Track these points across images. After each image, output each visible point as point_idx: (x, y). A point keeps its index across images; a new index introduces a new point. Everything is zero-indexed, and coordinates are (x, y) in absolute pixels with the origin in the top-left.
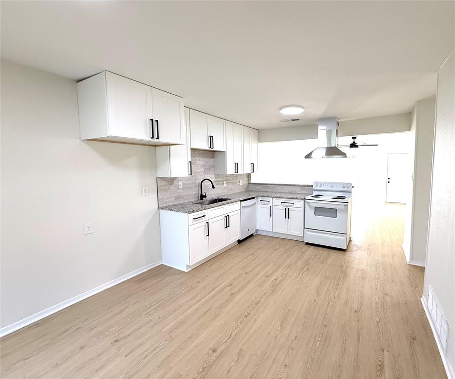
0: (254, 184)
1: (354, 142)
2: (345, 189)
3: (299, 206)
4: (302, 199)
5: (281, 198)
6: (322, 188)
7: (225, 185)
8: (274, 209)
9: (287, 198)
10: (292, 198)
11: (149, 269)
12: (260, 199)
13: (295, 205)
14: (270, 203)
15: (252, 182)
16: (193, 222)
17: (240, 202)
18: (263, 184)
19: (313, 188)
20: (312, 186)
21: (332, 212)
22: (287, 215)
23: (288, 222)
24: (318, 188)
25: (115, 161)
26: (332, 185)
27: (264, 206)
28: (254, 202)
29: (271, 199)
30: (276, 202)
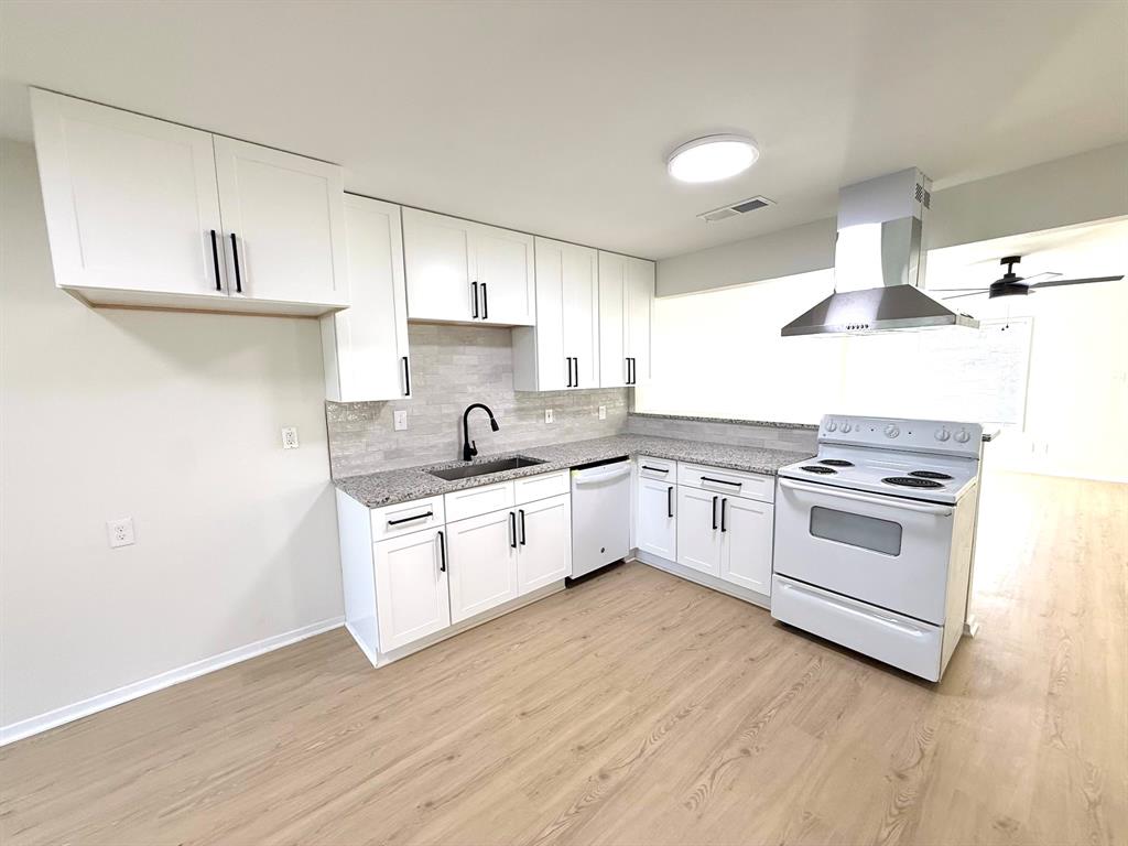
0: (643, 415)
1: (1010, 275)
2: (951, 446)
3: (761, 496)
4: (767, 473)
5: (701, 463)
6: (850, 437)
7: (549, 420)
8: (681, 495)
9: (718, 466)
10: (735, 468)
11: (305, 637)
12: (643, 461)
13: (744, 491)
14: (671, 478)
15: (637, 411)
16: (387, 531)
17: (566, 471)
18: (665, 417)
19: (820, 436)
20: (816, 428)
21: (885, 536)
22: (720, 522)
23: (723, 539)
24: (837, 436)
25: (193, 360)
26: (894, 426)
27: (652, 483)
28: (621, 471)
29: (671, 466)
30: (687, 476)
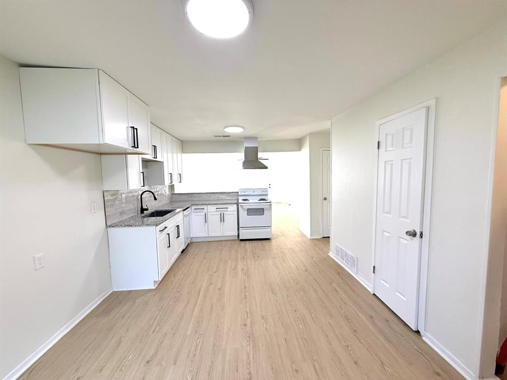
0: (179, 194)
2: (264, 193)
3: (233, 210)
4: (235, 203)
5: (216, 204)
6: (246, 194)
8: (209, 215)
9: (221, 204)
10: (226, 204)
12: (193, 207)
13: (228, 210)
14: (205, 210)
15: (176, 192)
17: (182, 212)
18: (189, 194)
19: (239, 194)
20: (238, 192)
21: (260, 211)
22: (222, 219)
23: (223, 225)
24: (243, 193)
26: (254, 190)
27: (198, 214)
28: (188, 213)
29: (205, 207)
30: (211, 209)
